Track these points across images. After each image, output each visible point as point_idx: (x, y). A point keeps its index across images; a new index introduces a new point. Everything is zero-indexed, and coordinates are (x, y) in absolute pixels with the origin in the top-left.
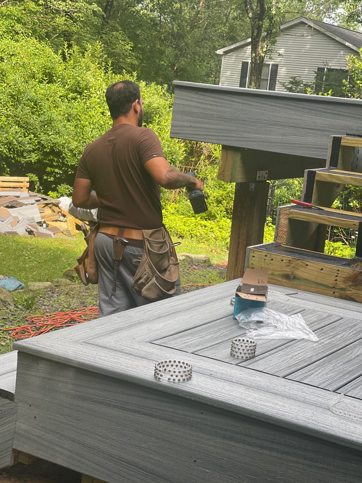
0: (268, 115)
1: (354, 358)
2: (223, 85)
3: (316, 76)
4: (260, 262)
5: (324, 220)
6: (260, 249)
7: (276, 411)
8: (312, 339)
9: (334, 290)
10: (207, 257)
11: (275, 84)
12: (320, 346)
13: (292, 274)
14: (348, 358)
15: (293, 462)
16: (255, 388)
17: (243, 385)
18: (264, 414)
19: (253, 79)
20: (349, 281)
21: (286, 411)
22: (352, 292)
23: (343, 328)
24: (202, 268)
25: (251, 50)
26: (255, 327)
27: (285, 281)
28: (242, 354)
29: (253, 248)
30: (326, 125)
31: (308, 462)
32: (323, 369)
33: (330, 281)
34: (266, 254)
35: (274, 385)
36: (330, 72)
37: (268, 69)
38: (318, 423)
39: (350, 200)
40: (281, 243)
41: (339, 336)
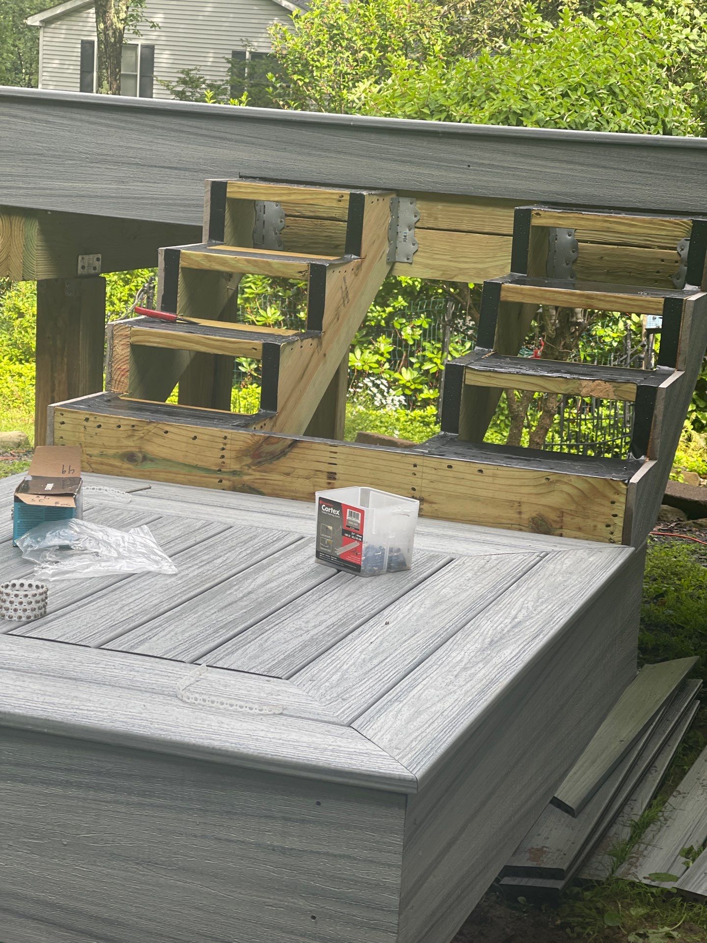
0: (86, 142)
1: (242, 598)
2: (46, 88)
3: (230, 69)
4: (77, 434)
5: (197, 343)
6: (75, 408)
7: (72, 710)
8: (165, 570)
9: (221, 476)
10: (23, 435)
11: (152, 84)
12: (180, 582)
13: (140, 452)
14: (230, 599)
15: (109, 802)
16: (36, 674)
17: (13, 670)
18: (49, 720)
19: (105, 74)
20: (246, 456)
21: (92, 708)
22: (252, 476)
23: (230, 544)
24: (12, 457)
25: (95, 16)
26: (54, 558)
27: (127, 465)
28: (19, 611)
29: (61, 406)
30: (199, 158)
31: (136, 799)
32: (177, 623)
33: (211, 459)
34: (87, 416)
35: (76, 664)
36: (257, 60)
37: (134, 55)
38: (152, 723)
39: (300, 307)
40: (120, 394)
41: (220, 560)
